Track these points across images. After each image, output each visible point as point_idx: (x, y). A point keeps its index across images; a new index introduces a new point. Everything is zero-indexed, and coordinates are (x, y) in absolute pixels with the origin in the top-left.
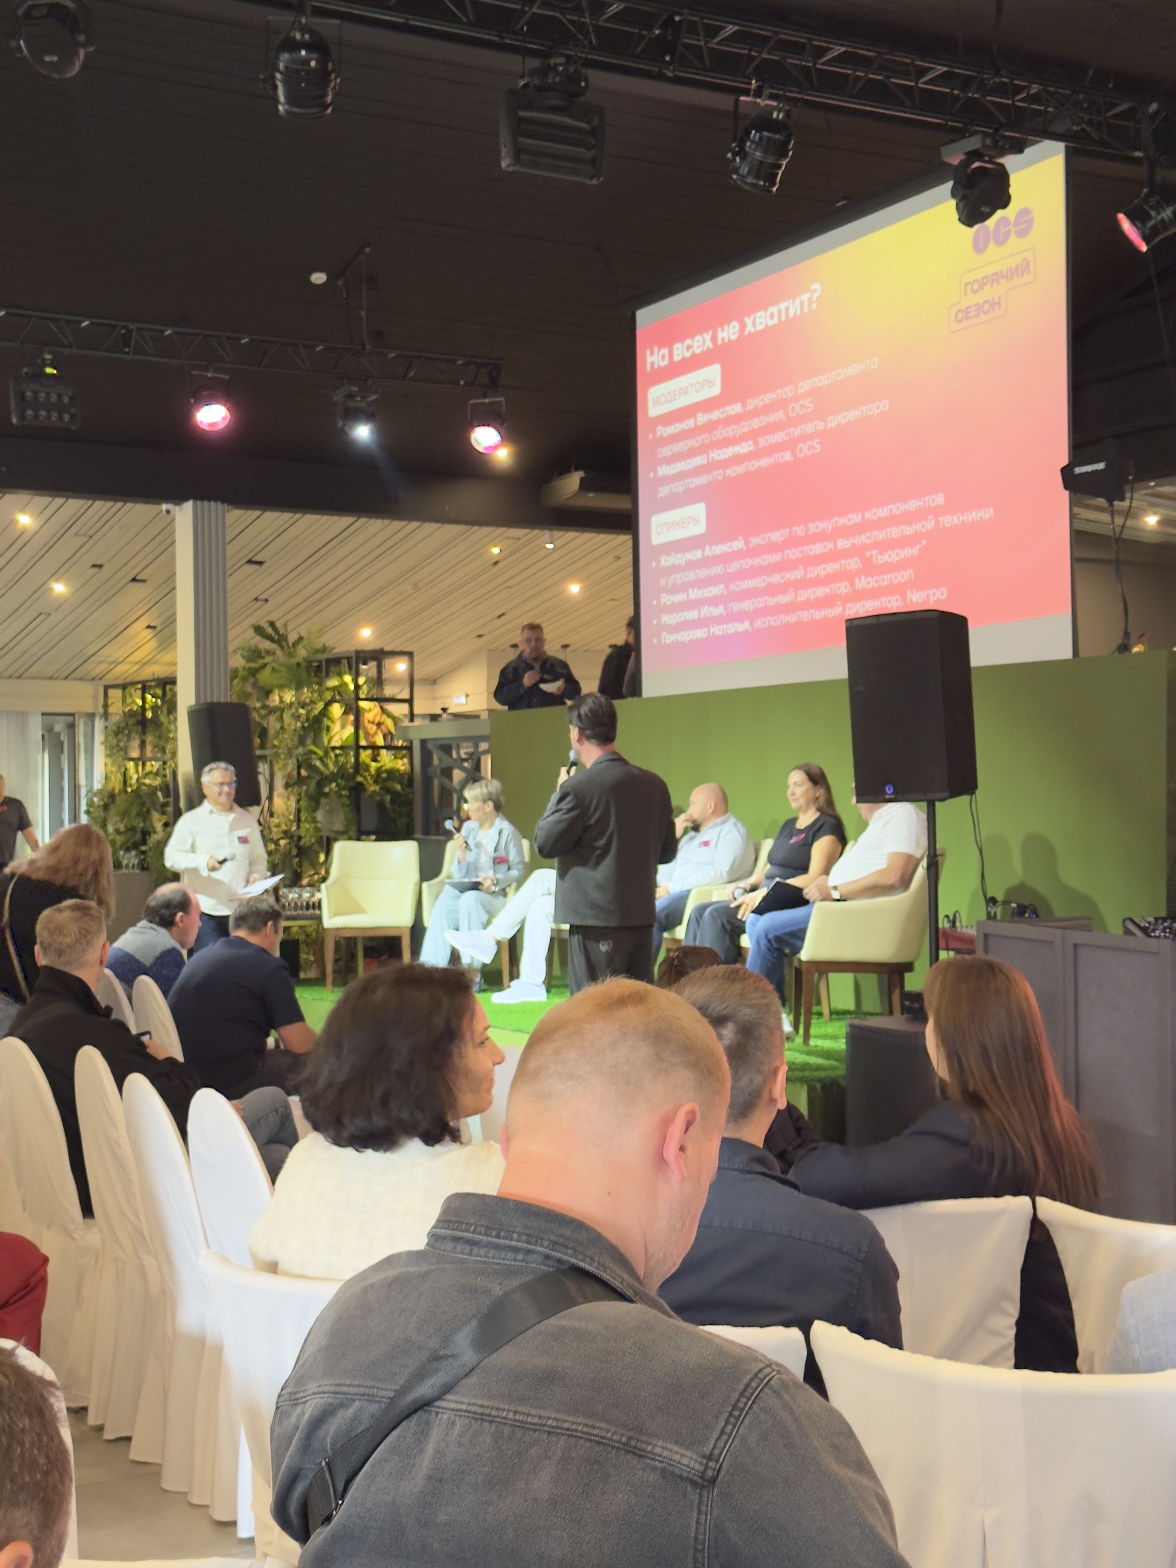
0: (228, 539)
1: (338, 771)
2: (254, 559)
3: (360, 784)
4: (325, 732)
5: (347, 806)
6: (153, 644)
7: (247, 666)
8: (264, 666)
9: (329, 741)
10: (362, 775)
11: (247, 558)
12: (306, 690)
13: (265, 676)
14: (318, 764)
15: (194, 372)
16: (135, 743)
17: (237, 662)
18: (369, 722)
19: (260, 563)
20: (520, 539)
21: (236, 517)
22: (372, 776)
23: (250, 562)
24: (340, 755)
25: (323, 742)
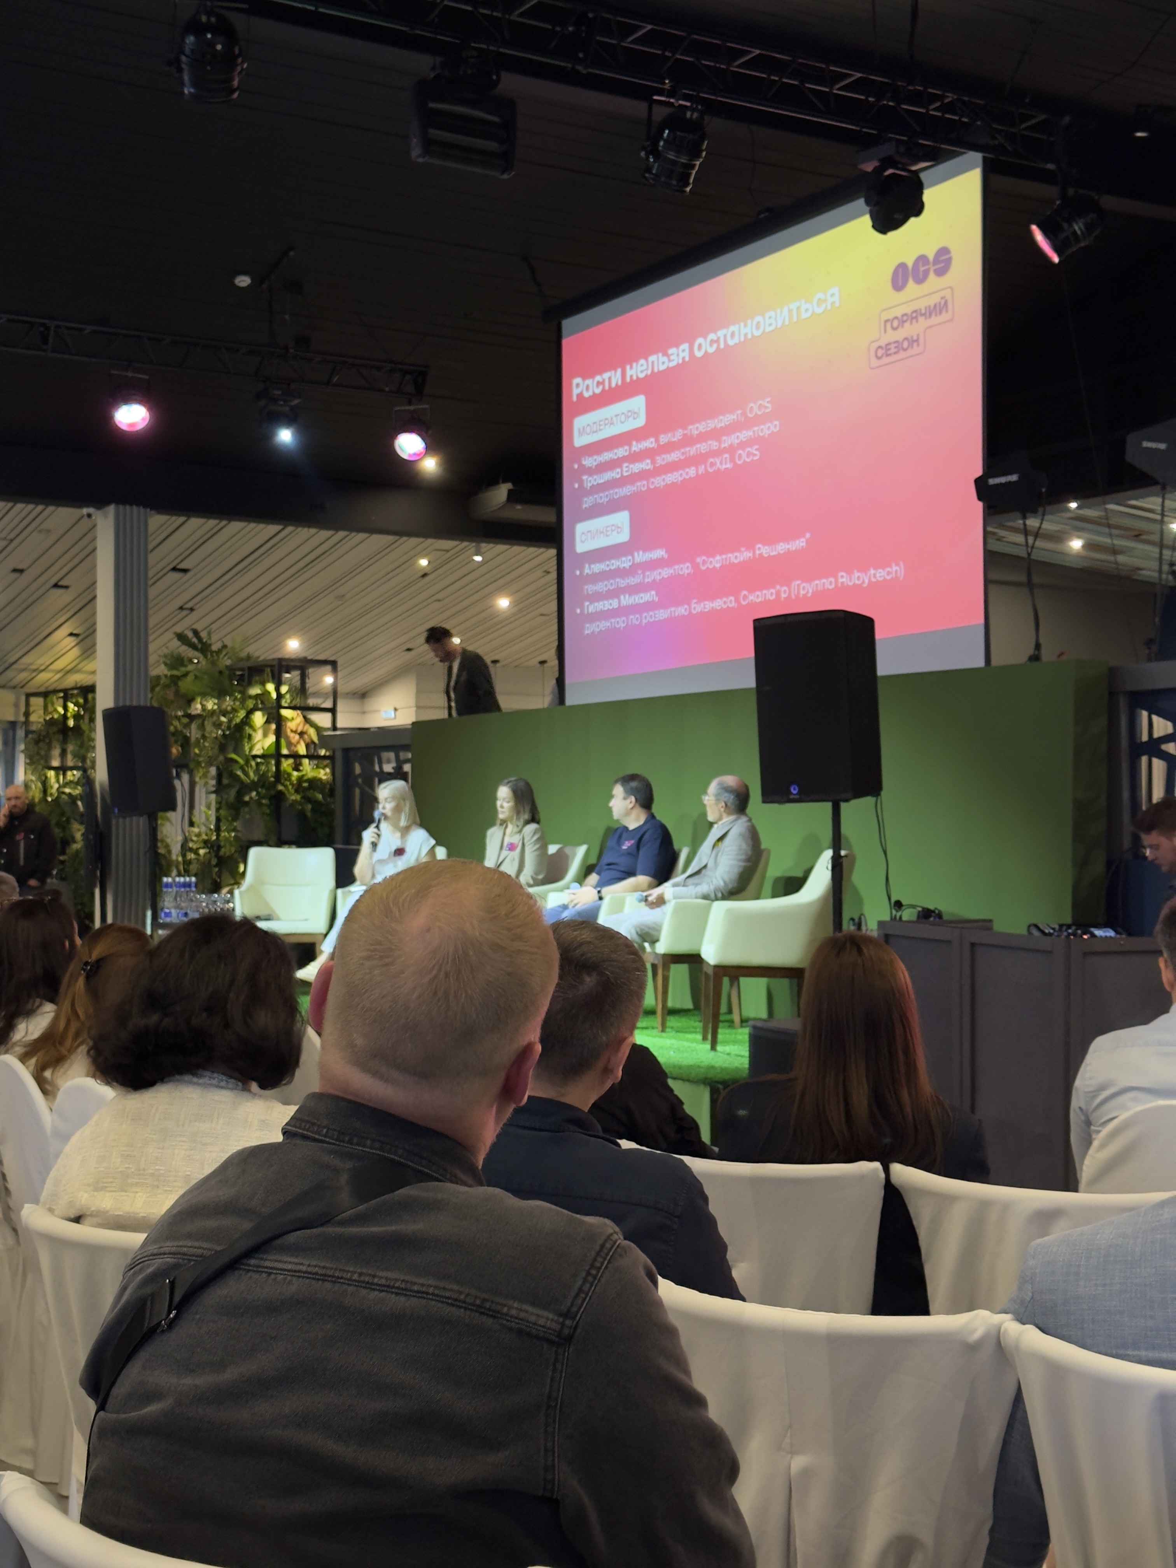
0: (150, 546)
1: (259, 780)
2: (179, 567)
3: (281, 793)
4: (246, 740)
5: (268, 815)
6: (76, 652)
7: (169, 673)
8: (186, 675)
9: (251, 749)
10: (283, 785)
11: (171, 566)
12: (228, 698)
13: (187, 685)
14: (239, 773)
15: (113, 372)
16: (56, 752)
17: (160, 670)
18: (292, 731)
19: (185, 571)
20: (448, 551)
21: (158, 522)
22: (293, 785)
23: (174, 569)
24: (263, 764)
25: (244, 751)
